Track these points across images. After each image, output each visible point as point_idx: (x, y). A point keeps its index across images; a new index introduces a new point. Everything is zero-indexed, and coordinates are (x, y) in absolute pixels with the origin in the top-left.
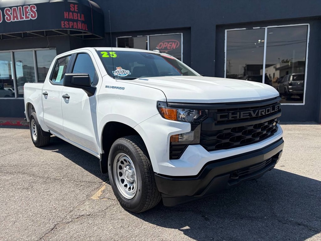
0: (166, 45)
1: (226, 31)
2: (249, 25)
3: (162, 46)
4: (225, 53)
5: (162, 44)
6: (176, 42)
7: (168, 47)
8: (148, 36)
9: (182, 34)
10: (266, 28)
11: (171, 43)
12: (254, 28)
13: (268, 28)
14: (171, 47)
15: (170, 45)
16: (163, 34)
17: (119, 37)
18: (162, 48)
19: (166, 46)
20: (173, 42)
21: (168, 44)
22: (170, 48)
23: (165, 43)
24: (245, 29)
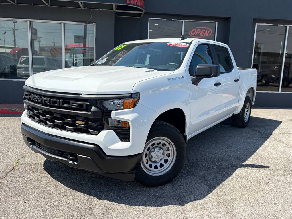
0: (199, 31)
1: (256, 24)
2: (275, 22)
3: (195, 32)
4: (253, 44)
5: (195, 30)
6: (209, 30)
7: (201, 33)
8: (183, 21)
9: (217, 23)
10: (288, 26)
11: (204, 30)
12: (279, 25)
13: (289, 27)
14: (204, 34)
15: (203, 32)
16: (199, 21)
17: (152, 18)
18: (195, 34)
19: (199, 33)
20: (206, 29)
21: (201, 31)
22: (202, 35)
23: (198, 30)
24: (272, 25)
